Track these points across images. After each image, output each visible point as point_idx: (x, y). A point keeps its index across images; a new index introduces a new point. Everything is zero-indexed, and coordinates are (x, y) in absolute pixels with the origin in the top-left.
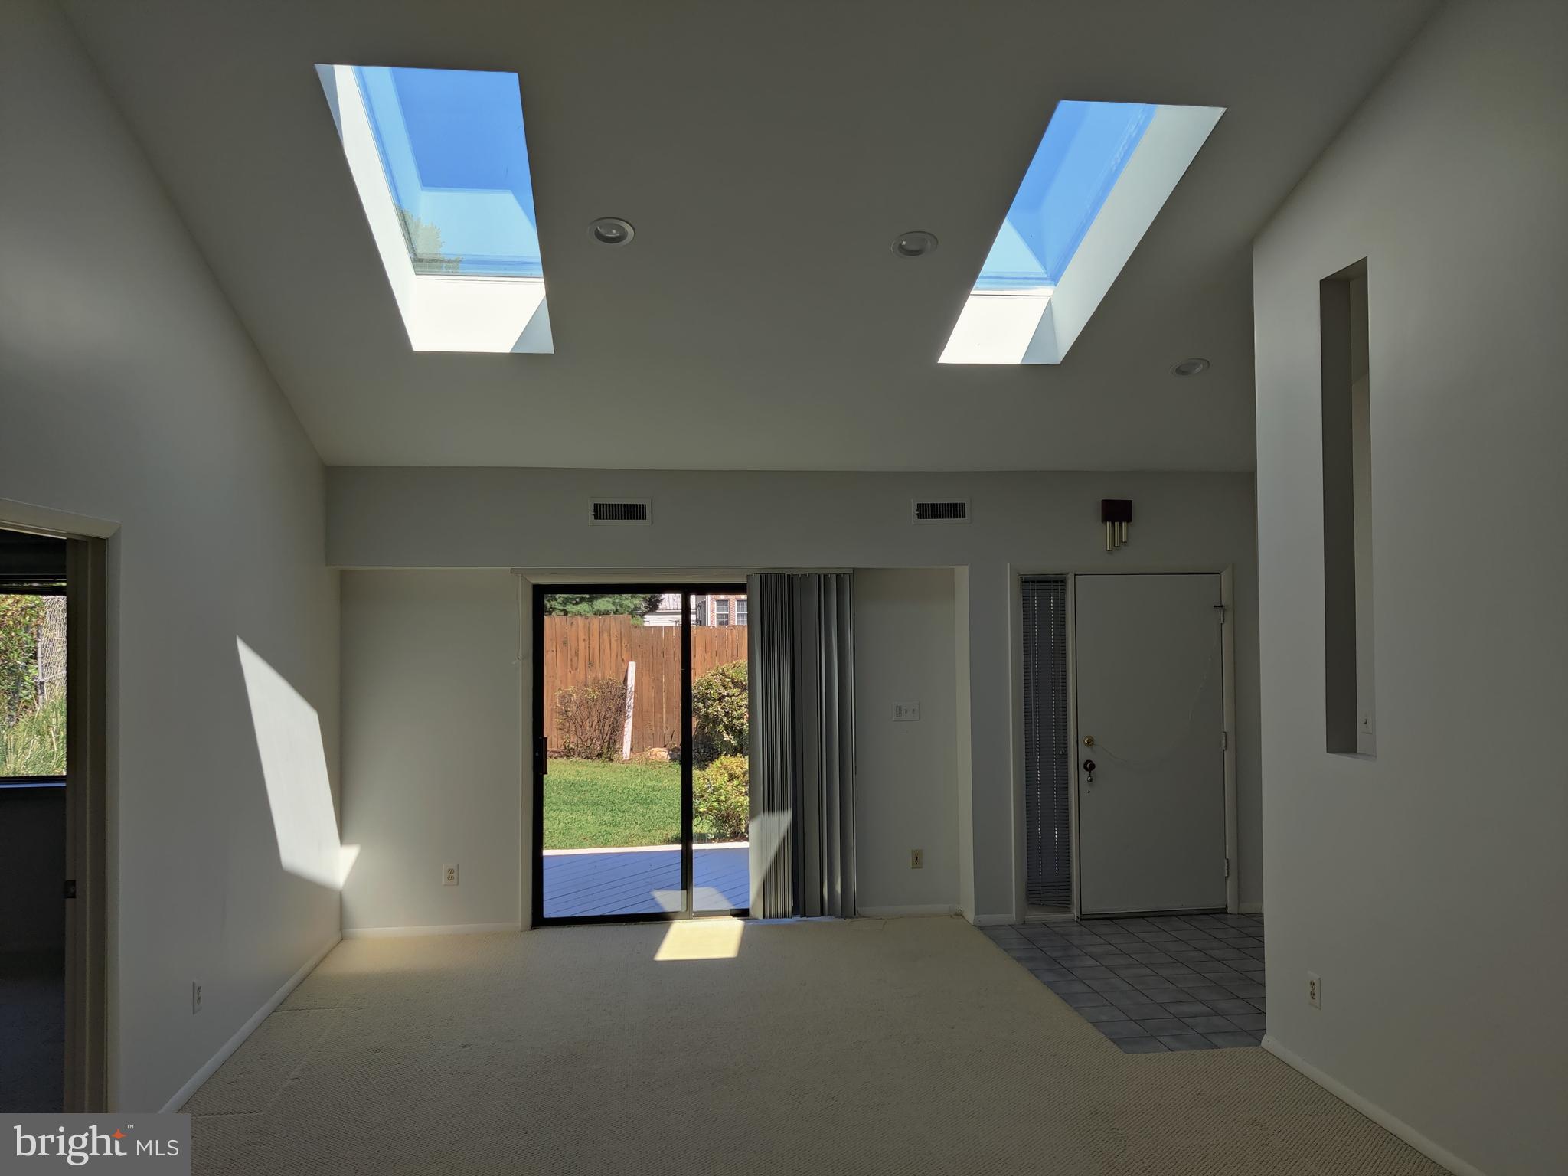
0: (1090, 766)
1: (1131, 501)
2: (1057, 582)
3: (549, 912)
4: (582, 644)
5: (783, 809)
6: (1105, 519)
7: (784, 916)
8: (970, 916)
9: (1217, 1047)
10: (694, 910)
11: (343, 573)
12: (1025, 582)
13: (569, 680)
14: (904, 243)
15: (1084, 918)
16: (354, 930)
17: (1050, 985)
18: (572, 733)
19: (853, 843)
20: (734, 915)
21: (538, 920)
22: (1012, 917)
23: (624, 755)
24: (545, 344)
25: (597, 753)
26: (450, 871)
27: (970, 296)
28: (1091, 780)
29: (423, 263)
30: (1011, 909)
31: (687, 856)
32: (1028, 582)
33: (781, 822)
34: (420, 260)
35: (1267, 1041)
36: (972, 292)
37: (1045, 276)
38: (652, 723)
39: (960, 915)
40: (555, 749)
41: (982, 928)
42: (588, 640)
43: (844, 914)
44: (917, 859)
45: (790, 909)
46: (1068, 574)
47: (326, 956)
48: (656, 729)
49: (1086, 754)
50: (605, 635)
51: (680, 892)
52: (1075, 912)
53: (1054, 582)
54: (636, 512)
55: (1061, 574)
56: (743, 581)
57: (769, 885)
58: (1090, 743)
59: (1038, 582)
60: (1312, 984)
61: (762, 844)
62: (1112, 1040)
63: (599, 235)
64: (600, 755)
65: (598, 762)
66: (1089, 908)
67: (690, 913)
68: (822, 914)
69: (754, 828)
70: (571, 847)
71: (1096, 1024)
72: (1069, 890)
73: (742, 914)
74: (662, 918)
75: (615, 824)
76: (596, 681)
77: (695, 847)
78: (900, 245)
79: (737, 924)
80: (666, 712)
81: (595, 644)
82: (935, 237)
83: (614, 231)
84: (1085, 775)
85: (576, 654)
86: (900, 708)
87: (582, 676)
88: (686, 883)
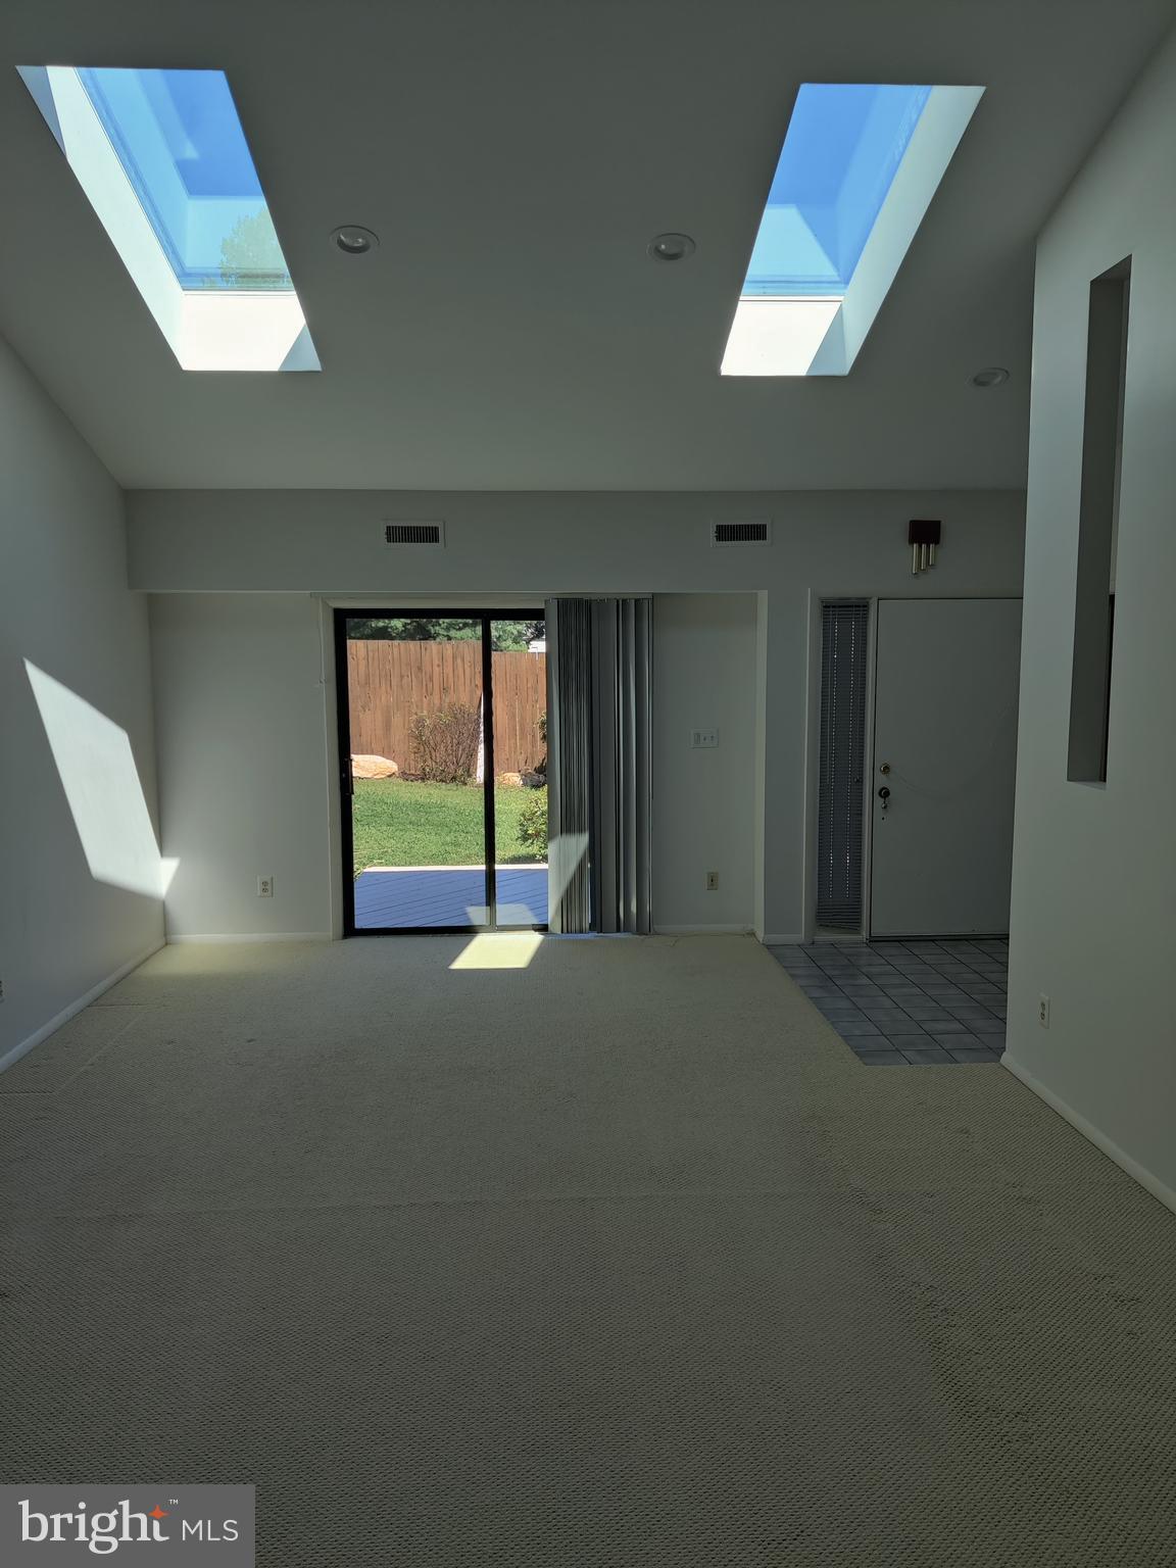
0: (885, 793)
1: (939, 522)
2: (859, 606)
3: (359, 924)
4: (436, 669)
5: (581, 831)
6: (912, 541)
7: (581, 932)
8: (760, 934)
9: (957, 1062)
10: (498, 924)
11: (150, 596)
12: (825, 607)
13: (425, 706)
14: (663, 247)
15: (873, 940)
16: (179, 936)
17: (816, 1001)
18: (428, 757)
19: (648, 864)
20: (536, 930)
21: (350, 930)
22: (801, 937)
23: (478, 780)
24: (311, 362)
25: (450, 776)
26: (265, 883)
27: (740, 303)
28: (885, 807)
29: (190, 279)
30: (800, 931)
31: (491, 875)
32: (829, 607)
33: (581, 842)
34: (189, 275)
35: (1006, 1058)
36: (741, 298)
37: (838, 279)
38: (507, 748)
39: (752, 934)
40: (413, 772)
41: (769, 947)
42: (441, 665)
43: (640, 931)
44: (713, 881)
45: (588, 926)
46: (870, 598)
47: (147, 959)
48: (510, 754)
49: (882, 781)
50: (459, 661)
51: (485, 908)
52: (865, 934)
53: (856, 606)
54: (429, 535)
55: (865, 599)
56: (541, 606)
57: (567, 903)
58: (886, 769)
59: (840, 607)
60: (1043, 1005)
61: (561, 866)
62: (856, 1053)
63: (341, 243)
64: (454, 779)
65: (452, 786)
66: (879, 930)
67: (494, 927)
68: (618, 930)
69: (552, 850)
70: (411, 864)
71: (846, 1038)
72: (859, 913)
73: (543, 928)
74: (468, 931)
75: (456, 844)
76: (451, 706)
77: (497, 867)
78: (657, 250)
79: (536, 938)
80: (520, 739)
81: (449, 670)
82: (691, 240)
83: (360, 240)
84: (879, 801)
85: (431, 679)
86: (699, 735)
87: (437, 702)
88: (490, 899)
